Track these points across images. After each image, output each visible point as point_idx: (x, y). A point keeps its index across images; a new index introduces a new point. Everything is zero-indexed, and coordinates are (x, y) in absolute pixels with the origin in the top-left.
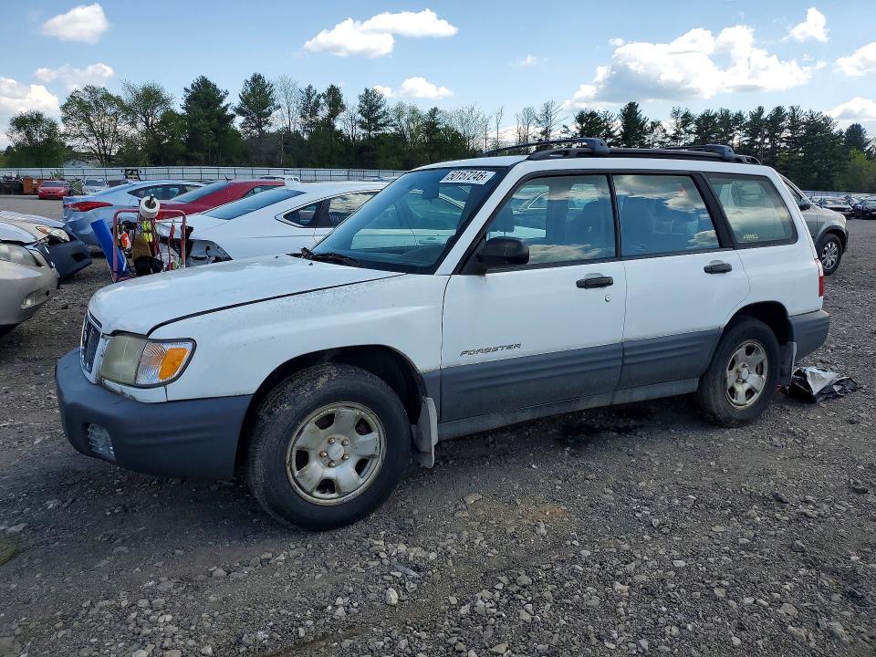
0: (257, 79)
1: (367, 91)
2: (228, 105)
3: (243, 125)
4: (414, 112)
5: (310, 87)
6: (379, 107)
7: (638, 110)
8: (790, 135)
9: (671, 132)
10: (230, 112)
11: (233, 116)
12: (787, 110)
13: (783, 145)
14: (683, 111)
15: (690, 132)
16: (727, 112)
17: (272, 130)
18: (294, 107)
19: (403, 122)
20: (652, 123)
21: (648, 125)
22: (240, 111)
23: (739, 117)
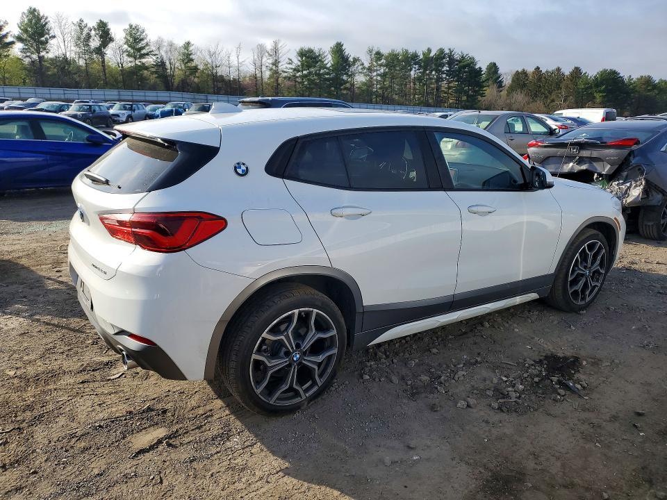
0: (33, 12)
1: (131, 26)
2: (7, 33)
3: (23, 51)
4: (171, 45)
5: (82, 21)
6: (142, 40)
7: (343, 48)
8: (448, 69)
9: (367, 65)
10: (9, 39)
11: (13, 43)
12: (447, 51)
13: (444, 76)
14: (375, 50)
15: (381, 65)
16: (407, 51)
17: (51, 55)
18: (68, 38)
19: (163, 53)
20: (354, 58)
21: (351, 59)
22: (19, 39)
23: (415, 56)
